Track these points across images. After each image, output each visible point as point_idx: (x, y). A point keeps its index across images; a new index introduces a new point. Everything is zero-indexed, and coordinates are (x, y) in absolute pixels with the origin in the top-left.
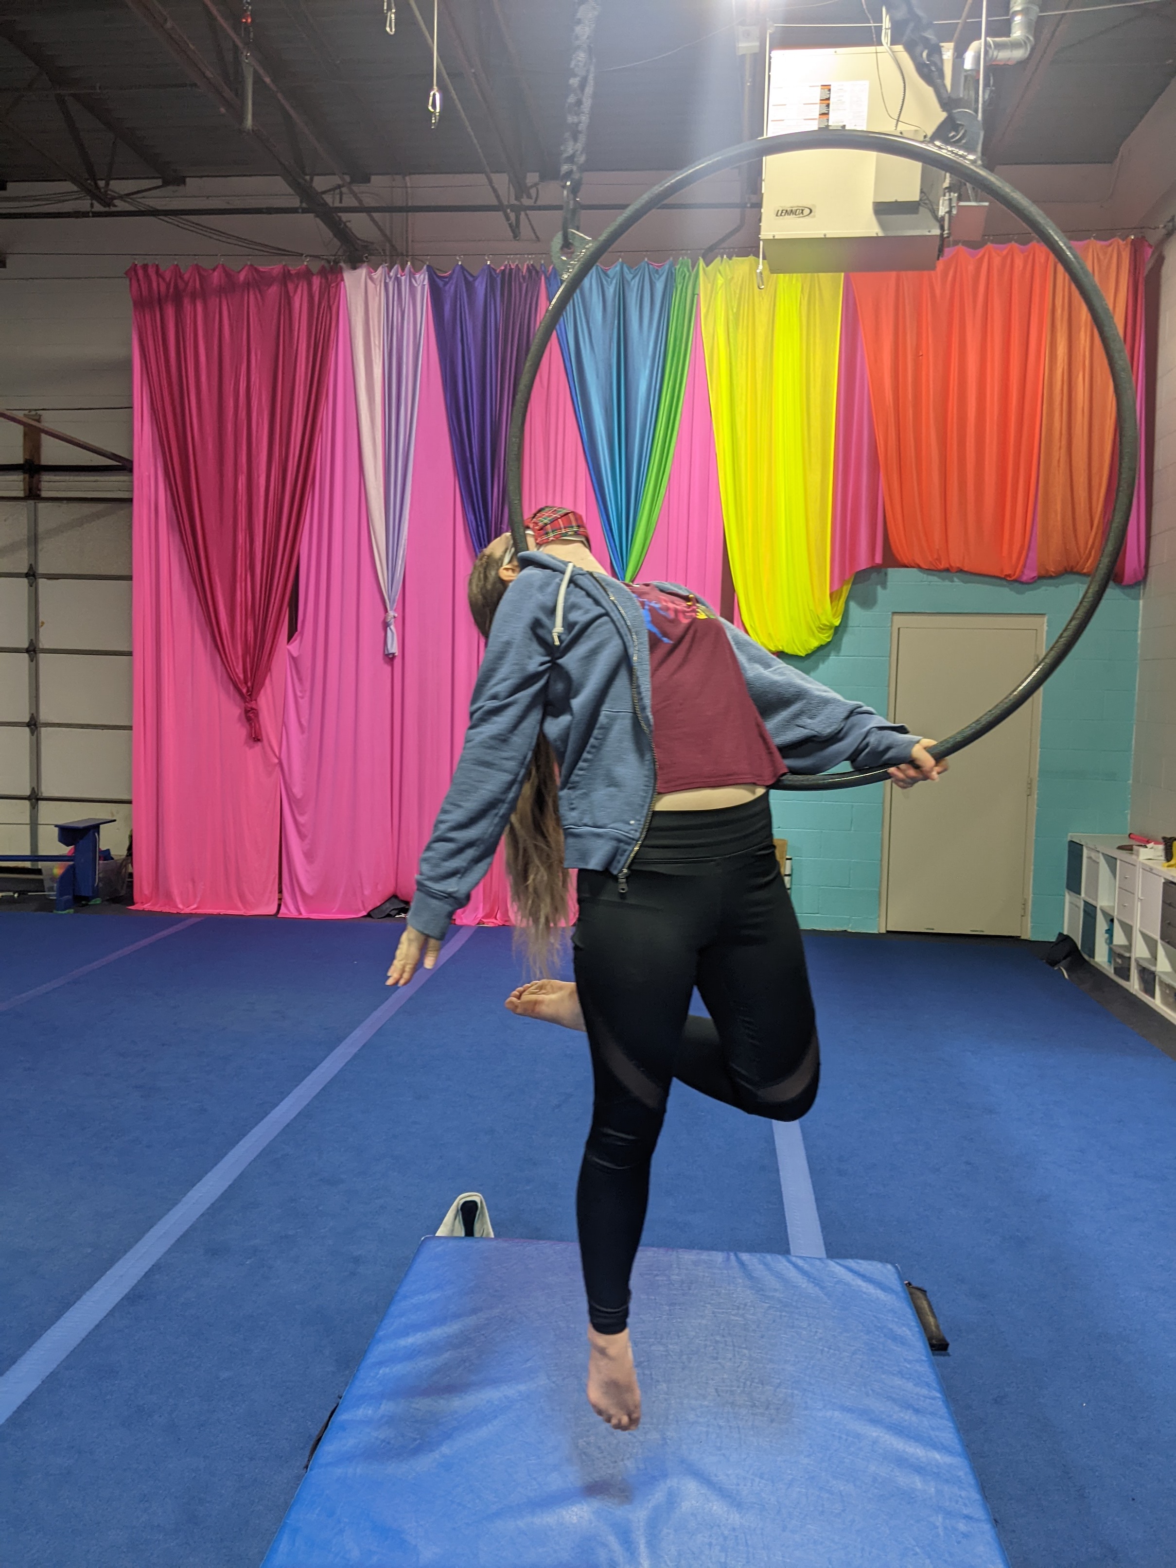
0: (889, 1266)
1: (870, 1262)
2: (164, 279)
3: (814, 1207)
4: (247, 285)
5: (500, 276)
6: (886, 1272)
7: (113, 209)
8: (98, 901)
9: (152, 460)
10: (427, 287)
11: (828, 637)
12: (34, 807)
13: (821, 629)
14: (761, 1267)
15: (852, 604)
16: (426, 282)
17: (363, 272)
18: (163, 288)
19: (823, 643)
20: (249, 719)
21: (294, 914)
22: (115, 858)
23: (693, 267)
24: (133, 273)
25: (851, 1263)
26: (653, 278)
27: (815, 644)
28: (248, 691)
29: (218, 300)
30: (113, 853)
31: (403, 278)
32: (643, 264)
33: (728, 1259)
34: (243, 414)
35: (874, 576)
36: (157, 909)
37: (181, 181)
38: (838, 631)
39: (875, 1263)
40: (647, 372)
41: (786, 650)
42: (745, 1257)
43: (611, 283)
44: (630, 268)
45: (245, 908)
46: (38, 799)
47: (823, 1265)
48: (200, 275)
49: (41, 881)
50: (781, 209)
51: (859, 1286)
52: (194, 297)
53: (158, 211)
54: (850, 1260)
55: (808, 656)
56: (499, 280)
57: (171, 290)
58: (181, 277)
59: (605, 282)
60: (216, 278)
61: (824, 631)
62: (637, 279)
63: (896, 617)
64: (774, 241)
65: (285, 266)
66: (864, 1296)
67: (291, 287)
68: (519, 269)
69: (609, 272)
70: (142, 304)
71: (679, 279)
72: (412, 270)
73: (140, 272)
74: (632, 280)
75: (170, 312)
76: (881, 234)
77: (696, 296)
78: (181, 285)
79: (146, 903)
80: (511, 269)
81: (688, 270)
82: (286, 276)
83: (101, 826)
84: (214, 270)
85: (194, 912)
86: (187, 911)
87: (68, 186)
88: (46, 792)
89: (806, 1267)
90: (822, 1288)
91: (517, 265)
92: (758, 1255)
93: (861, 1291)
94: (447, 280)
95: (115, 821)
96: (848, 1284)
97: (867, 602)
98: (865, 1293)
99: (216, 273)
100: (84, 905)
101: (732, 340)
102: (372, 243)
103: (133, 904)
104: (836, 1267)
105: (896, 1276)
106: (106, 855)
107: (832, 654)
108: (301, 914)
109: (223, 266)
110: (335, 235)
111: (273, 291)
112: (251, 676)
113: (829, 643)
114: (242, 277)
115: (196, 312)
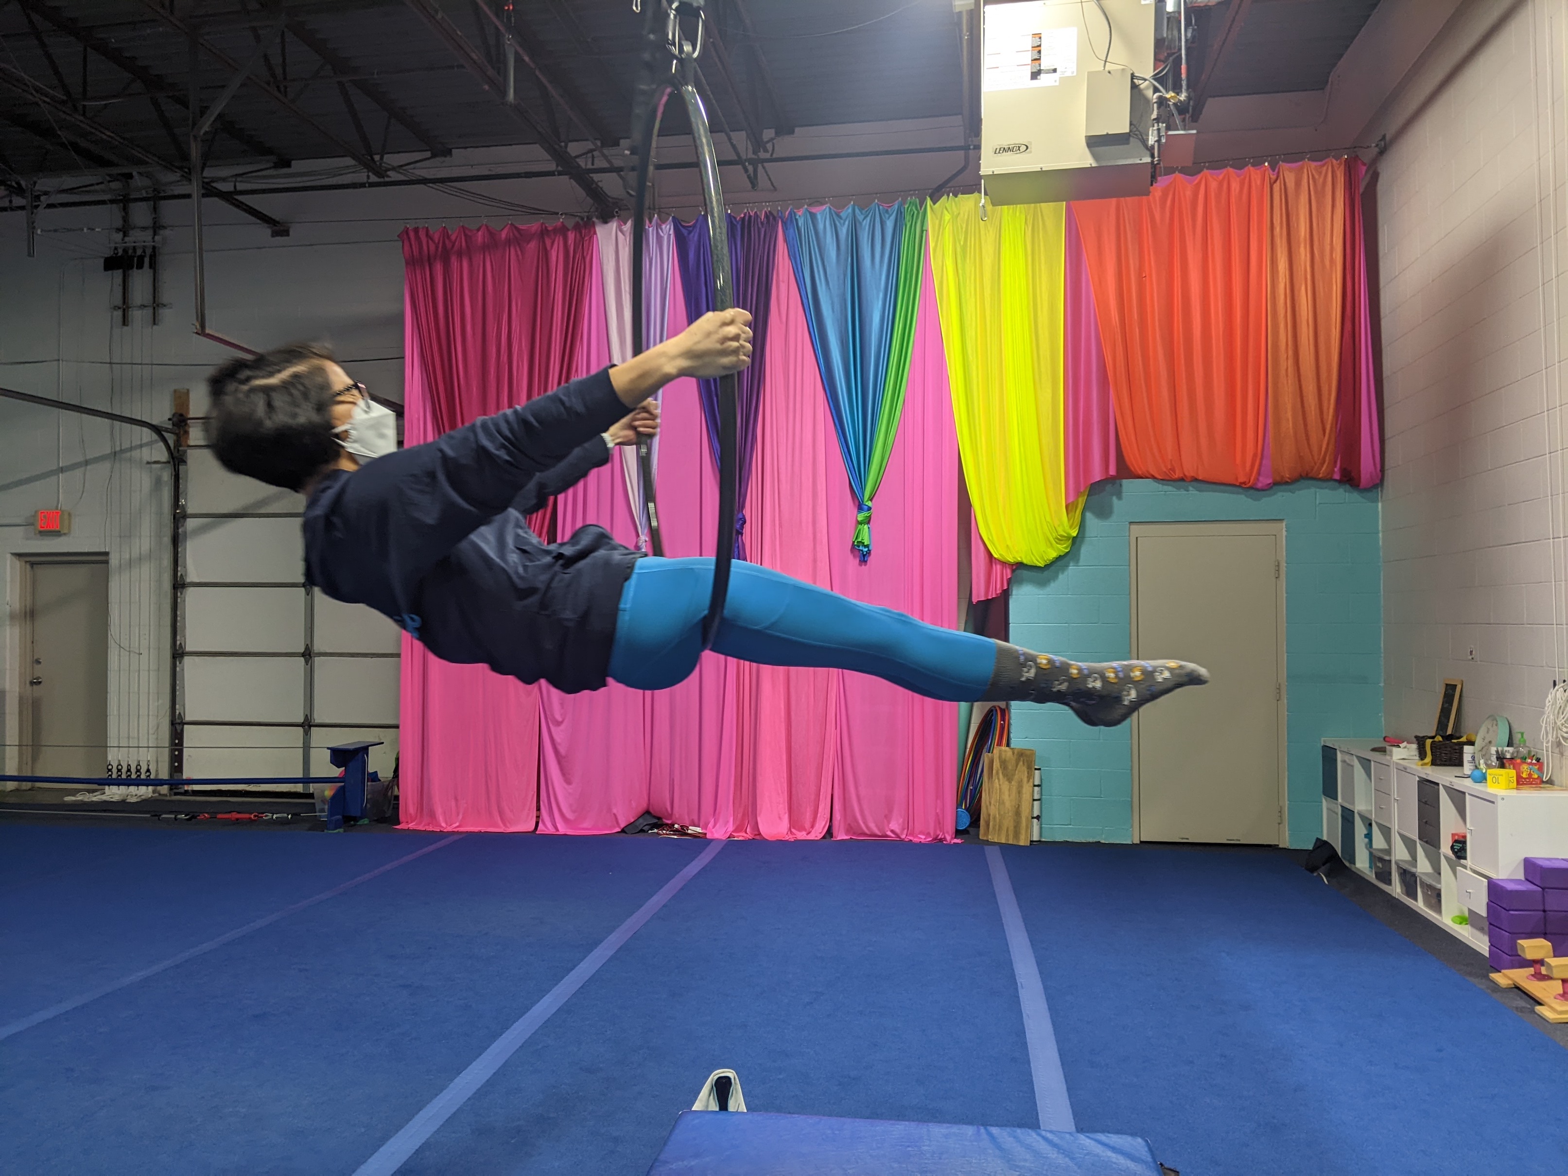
0: (1139, 1140)
1: (1120, 1136)
2: (432, 240)
3: (1066, 1095)
4: (508, 242)
5: (740, 223)
6: (1137, 1144)
7: (387, 179)
8: (366, 821)
9: (421, 404)
10: (672, 237)
11: (1066, 548)
12: (307, 733)
13: (1059, 540)
14: (1011, 1139)
15: (1088, 515)
16: (672, 232)
17: (613, 225)
18: (432, 247)
19: (1062, 554)
21: (551, 830)
22: (382, 780)
23: (921, 207)
24: (405, 236)
25: (1102, 1137)
26: (884, 218)
27: (1053, 555)
29: (482, 256)
30: (380, 775)
31: (651, 229)
32: (873, 204)
33: (979, 1131)
34: (504, 358)
35: (1109, 487)
36: (421, 828)
37: (448, 152)
38: (1076, 542)
39: (1124, 1137)
40: (880, 303)
41: (1025, 561)
42: (995, 1130)
43: (844, 223)
44: (861, 210)
45: (505, 825)
46: (310, 726)
47: (1072, 1138)
48: (466, 235)
49: (314, 804)
50: (999, 147)
51: (1109, 1157)
52: (460, 254)
53: (426, 179)
54: (1100, 1134)
55: (1047, 566)
56: (739, 227)
57: (440, 249)
58: (449, 237)
59: (838, 224)
60: (480, 237)
61: (1062, 542)
62: (868, 219)
63: (1133, 527)
64: (994, 176)
65: (542, 224)
66: (1114, 1166)
67: (548, 242)
68: (757, 216)
69: (842, 214)
70: (412, 262)
71: (908, 218)
72: (659, 221)
73: (412, 234)
74: (864, 220)
75: (438, 268)
76: (1094, 165)
77: (925, 232)
78: (448, 244)
79: (411, 822)
80: (750, 217)
81: (917, 209)
82: (544, 232)
83: (370, 748)
84: (478, 230)
85: (456, 830)
86: (449, 829)
87: (349, 161)
88: (318, 718)
89: (1056, 1140)
90: (1072, 1159)
91: (756, 212)
92: (1008, 1129)
93: (1112, 1162)
94: (691, 229)
95: (382, 743)
96: (1097, 1155)
97: (1104, 512)
98: (1115, 1163)
99: (480, 233)
100: (352, 826)
101: (960, 272)
102: (622, 200)
103: (399, 823)
104: (1085, 1140)
105: (1146, 1149)
106: (374, 777)
107: (1071, 564)
108: (558, 830)
109: (486, 225)
110: (587, 195)
111: (532, 245)
113: (1068, 553)
114: (504, 235)
115: (462, 268)
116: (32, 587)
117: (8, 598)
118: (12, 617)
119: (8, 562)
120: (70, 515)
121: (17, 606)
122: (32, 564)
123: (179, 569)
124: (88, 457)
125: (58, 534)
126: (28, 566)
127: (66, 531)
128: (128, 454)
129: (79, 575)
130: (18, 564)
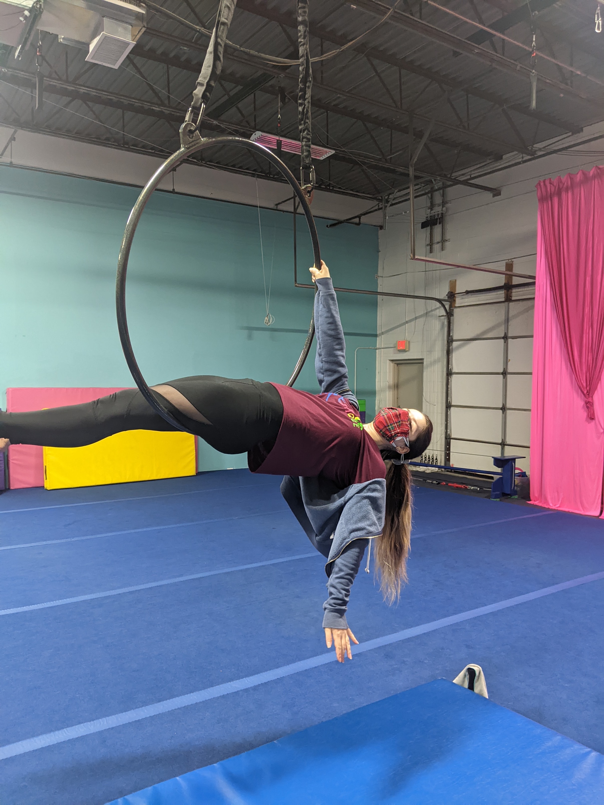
2: (554, 185)
4: (594, 177)
7: (536, 156)
8: (516, 497)
9: (545, 276)
12: (503, 449)
18: (553, 190)
20: (588, 407)
22: (527, 476)
24: (539, 186)
28: (587, 392)
29: (579, 188)
45: (583, 510)
46: (504, 445)
48: (570, 178)
52: (567, 190)
53: (559, 150)
57: (556, 189)
58: (561, 182)
60: (579, 177)
70: (542, 199)
73: (542, 184)
75: (556, 200)
78: (561, 186)
79: (537, 501)
83: (516, 459)
84: (578, 173)
85: (556, 509)
86: (554, 508)
87: (516, 152)
88: (508, 441)
95: (525, 457)
99: (579, 175)
100: (506, 498)
103: (530, 500)
106: (524, 474)
109: (582, 170)
112: (589, 384)
115: (567, 198)
116: (398, 374)
117: (388, 379)
118: (389, 387)
119: (388, 364)
120: (409, 342)
121: (391, 382)
122: (398, 364)
123: (450, 366)
124: (417, 316)
125: (404, 351)
126: (396, 366)
127: (407, 350)
128: (430, 314)
129: (414, 369)
130: (392, 364)
